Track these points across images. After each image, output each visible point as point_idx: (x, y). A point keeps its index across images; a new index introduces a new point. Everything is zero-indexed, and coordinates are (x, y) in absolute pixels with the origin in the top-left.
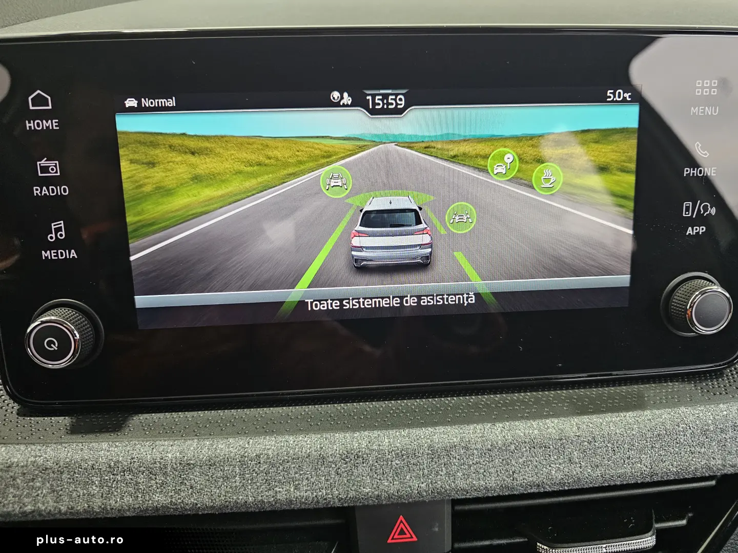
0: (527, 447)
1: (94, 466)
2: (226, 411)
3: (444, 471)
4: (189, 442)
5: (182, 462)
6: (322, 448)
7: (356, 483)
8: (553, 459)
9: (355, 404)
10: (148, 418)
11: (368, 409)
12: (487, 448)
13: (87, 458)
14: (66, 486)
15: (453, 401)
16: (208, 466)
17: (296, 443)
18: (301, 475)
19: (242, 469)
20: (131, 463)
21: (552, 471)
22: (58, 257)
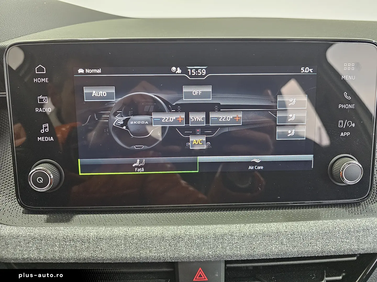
0: (261, 236)
1: (57, 238)
2: (119, 214)
3: (220, 246)
4: (101, 228)
5: (97, 237)
6: (163, 233)
7: (178, 250)
8: (273, 242)
9: (180, 213)
10: (83, 216)
11: (186, 216)
12: (241, 236)
13: (53, 233)
14: (43, 247)
15: (227, 213)
16: (109, 240)
17: (151, 230)
18: (152, 245)
19: (125, 241)
20: (74, 237)
21: (273, 248)
22: (45, 140)
